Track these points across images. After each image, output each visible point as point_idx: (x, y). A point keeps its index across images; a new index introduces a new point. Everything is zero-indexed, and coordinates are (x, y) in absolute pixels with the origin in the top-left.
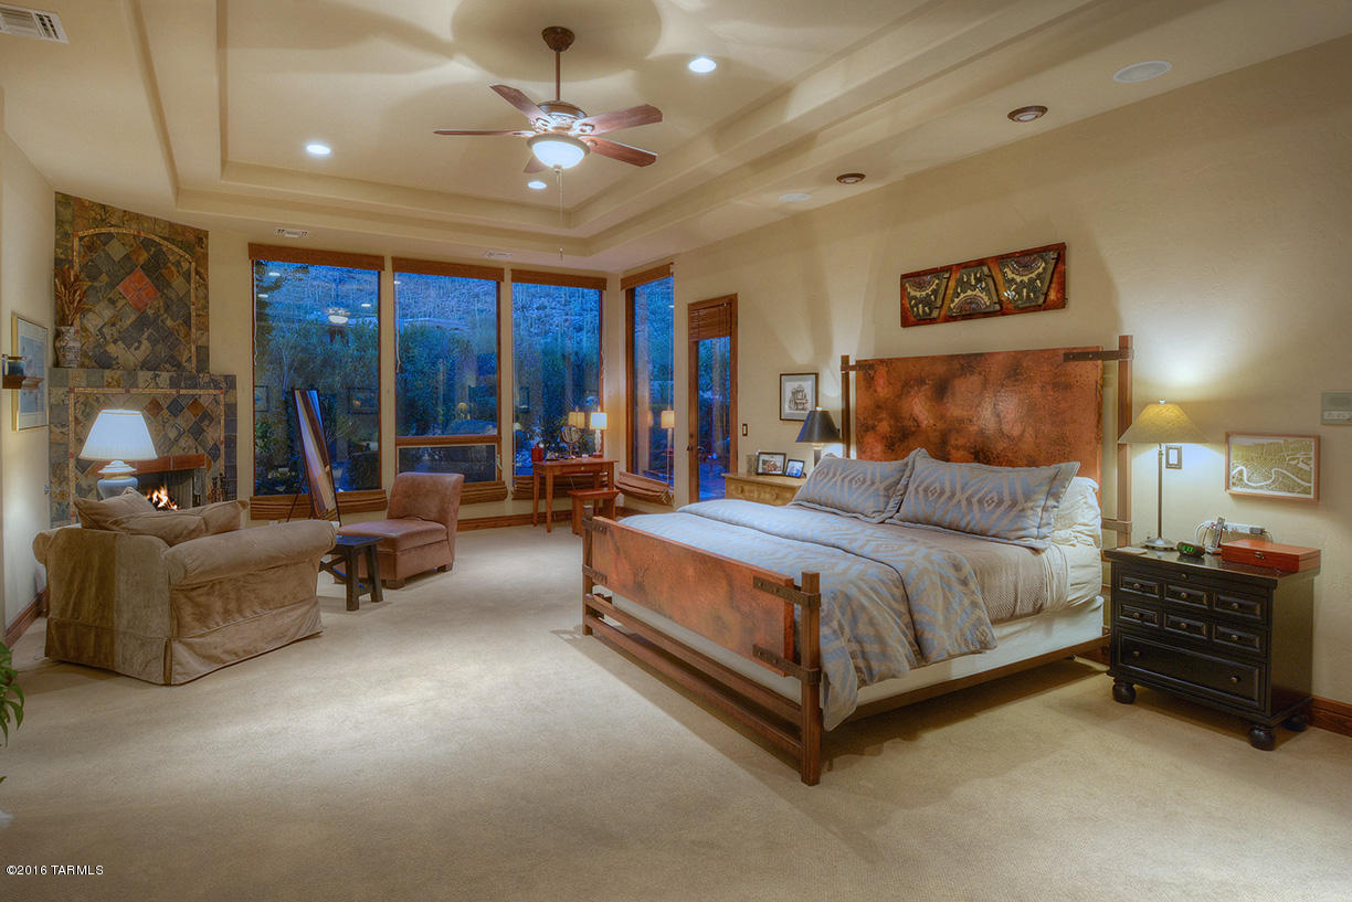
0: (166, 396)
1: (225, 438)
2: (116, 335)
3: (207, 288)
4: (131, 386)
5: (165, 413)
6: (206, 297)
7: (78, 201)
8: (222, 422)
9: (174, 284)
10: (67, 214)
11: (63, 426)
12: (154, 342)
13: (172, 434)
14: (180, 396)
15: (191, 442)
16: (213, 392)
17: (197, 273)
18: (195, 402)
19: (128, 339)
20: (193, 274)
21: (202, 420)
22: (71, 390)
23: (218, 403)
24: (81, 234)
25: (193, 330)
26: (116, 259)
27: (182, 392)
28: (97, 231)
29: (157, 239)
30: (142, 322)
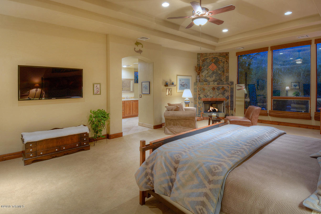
0: (216, 86)
1: (231, 95)
2: (208, 76)
3: (228, 64)
4: (209, 85)
5: (216, 90)
6: (228, 66)
7: (201, 54)
8: (230, 92)
9: (221, 64)
10: (199, 56)
11: (196, 92)
12: (216, 76)
13: (217, 94)
14: (219, 86)
15: (222, 95)
16: (227, 85)
17: (226, 61)
18: (223, 88)
19: (210, 76)
20: (225, 62)
21: (224, 91)
22: (197, 86)
23: (229, 88)
24: (202, 59)
25: (225, 73)
26: (208, 62)
27: (220, 86)
28: (205, 58)
29: (217, 57)
30: (213, 73)
